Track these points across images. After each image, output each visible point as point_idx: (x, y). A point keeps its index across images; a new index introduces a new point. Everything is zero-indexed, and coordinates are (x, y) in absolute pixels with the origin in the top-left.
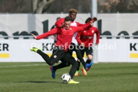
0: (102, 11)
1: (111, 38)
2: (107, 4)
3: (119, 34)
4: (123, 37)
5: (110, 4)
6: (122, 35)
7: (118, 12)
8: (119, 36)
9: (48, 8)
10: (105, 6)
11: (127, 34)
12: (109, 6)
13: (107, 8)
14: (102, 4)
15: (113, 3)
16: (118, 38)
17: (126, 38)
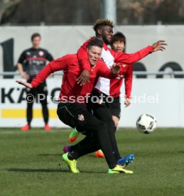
0: (125, 21)
1: (144, 77)
2: (136, 5)
3: (162, 69)
4: (170, 74)
5: (142, 6)
6: (168, 70)
7: (159, 23)
8: (161, 73)
9: (13, 14)
10: (133, 10)
11: (180, 69)
12: (141, 10)
13: (136, 15)
14: (127, 4)
15: (149, 4)
16: (159, 76)
17: (177, 76)
